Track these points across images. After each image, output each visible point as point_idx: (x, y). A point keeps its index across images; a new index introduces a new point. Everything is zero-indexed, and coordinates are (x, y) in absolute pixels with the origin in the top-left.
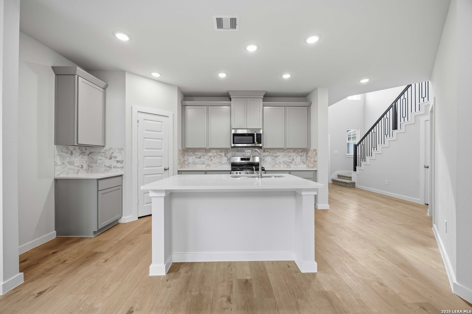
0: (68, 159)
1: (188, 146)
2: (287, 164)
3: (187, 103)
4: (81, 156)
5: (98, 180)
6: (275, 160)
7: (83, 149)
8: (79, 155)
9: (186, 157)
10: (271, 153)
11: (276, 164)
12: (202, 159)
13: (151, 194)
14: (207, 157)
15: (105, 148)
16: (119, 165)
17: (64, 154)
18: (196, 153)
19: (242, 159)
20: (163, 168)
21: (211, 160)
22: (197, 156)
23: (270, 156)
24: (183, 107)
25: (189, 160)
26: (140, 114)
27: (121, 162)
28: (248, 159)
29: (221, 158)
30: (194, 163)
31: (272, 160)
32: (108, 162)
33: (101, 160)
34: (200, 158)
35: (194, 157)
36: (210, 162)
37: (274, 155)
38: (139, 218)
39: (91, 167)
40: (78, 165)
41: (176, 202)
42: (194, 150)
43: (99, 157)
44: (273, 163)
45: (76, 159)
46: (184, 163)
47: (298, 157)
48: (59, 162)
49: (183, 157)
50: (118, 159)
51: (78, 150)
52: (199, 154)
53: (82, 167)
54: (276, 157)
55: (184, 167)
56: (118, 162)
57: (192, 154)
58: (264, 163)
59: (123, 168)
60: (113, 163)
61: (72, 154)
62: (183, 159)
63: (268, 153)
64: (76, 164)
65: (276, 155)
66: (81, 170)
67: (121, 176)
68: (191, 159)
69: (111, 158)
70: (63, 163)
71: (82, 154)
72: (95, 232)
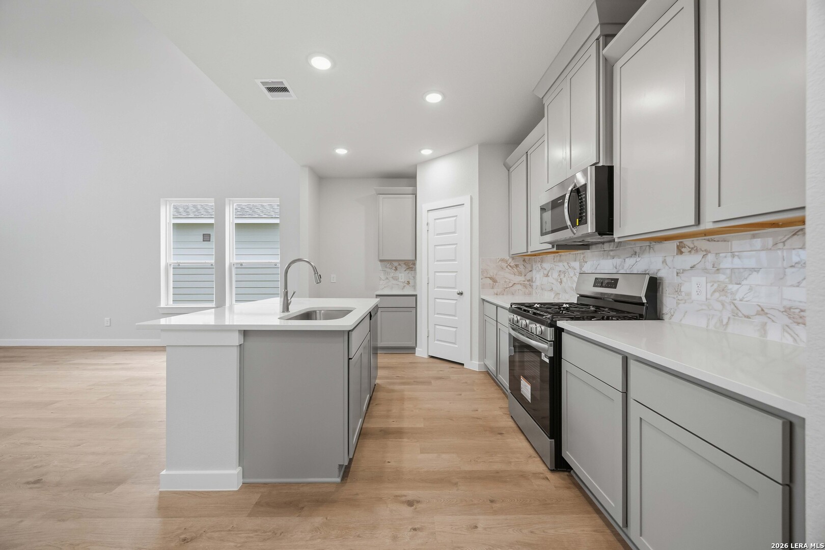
0: (392, 275)
4: (407, 272)
7: (410, 264)
8: (405, 271)
10: (710, 257)
11: (736, 312)
12: (550, 278)
14: (556, 274)
17: (388, 270)
18: (544, 265)
19: (597, 282)
20: (457, 291)
22: (544, 271)
23: (705, 270)
24: (509, 172)
25: (537, 279)
28: (613, 283)
31: (717, 295)
34: (548, 275)
35: (542, 273)
36: (559, 288)
37: (726, 264)
40: (403, 280)
44: (718, 306)
45: (400, 275)
48: (383, 277)
51: (404, 266)
52: (547, 266)
53: (408, 283)
54: (738, 275)
58: (678, 304)
61: (396, 269)
64: (400, 280)
65: (737, 263)
66: (407, 286)
67: (417, 295)
70: (387, 278)
71: (409, 270)
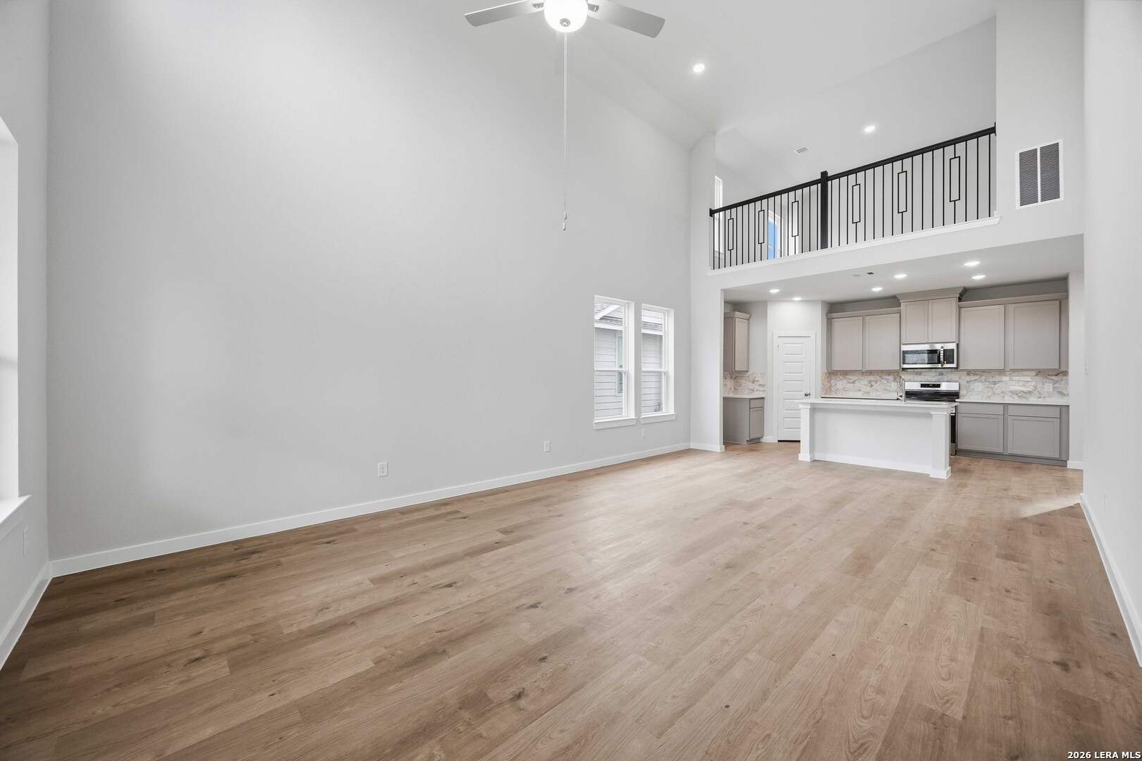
1: (836, 367)
2: (1019, 395)
3: (834, 315)
4: (730, 380)
5: (750, 399)
6: (992, 388)
9: (832, 381)
12: (857, 384)
13: (800, 406)
14: (865, 382)
15: (748, 373)
16: (761, 388)
18: (848, 377)
19: (923, 386)
20: (803, 393)
21: (872, 386)
22: (850, 381)
23: (981, 381)
24: (829, 322)
25: (838, 385)
26: (780, 338)
27: (763, 386)
28: (937, 386)
29: (888, 384)
30: (845, 390)
31: (986, 388)
32: (751, 386)
33: (746, 383)
34: (853, 383)
35: (845, 381)
36: (869, 389)
37: (991, 380)
38: (779, 441)
39: (736, 389)
41: (818, 416)
42: (845, 373)
43: (743, 381)
44: (987, 391)
45: (728, 382)
46: (831, 389)
47: (1046, 385)
49: (829, 382)
50: (760, 383)
51: (729, 375)
52: (853, 378)
53: (731, 389)
54: (995, 383)
55: (830, 394)
56: (760, 385)
57: (841, 377)
58: (968, 392)
59: (764, 391)
60: (755, 386)
61: (726, 378)
62: (829, 384)
63: (976, 377)
64: (728, 387)
65: (994, 380)
66: (730, 392)
67: (763, 398)
68: (840, 384)
69: (753, 382)
72: (747, 441)
